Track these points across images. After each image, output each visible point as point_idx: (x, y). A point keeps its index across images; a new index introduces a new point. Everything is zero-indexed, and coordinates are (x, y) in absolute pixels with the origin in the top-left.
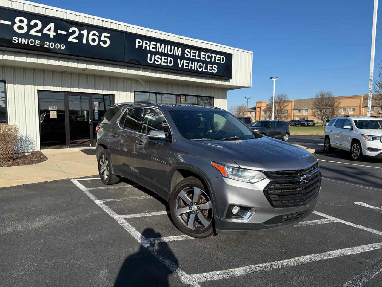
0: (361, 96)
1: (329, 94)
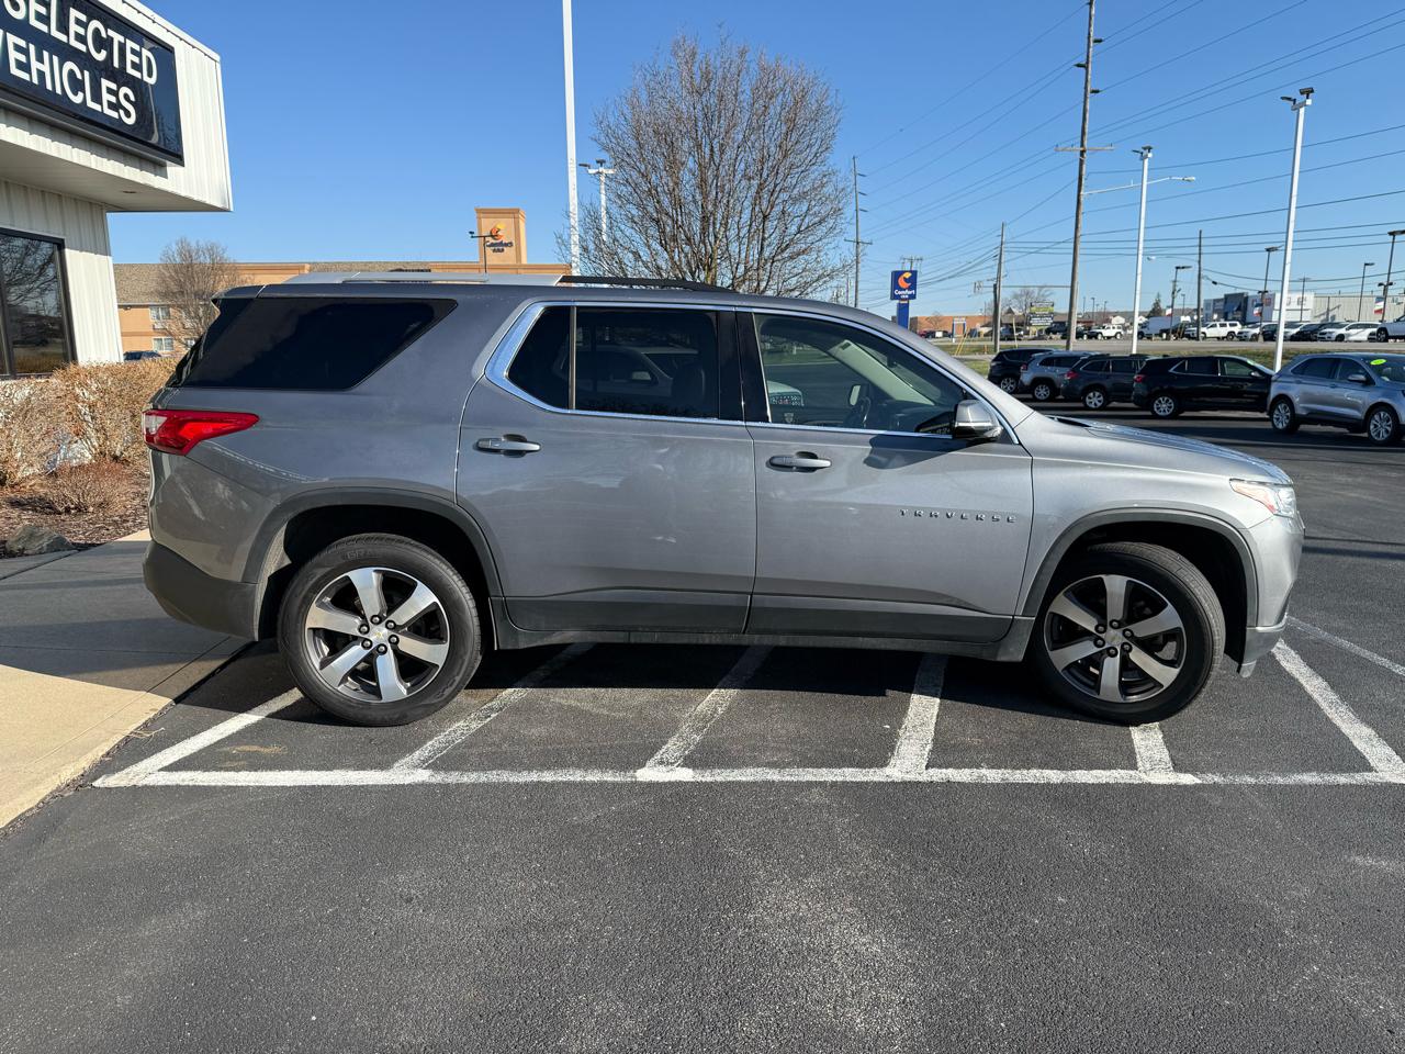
0: (303, 268)
1: (211, 250)
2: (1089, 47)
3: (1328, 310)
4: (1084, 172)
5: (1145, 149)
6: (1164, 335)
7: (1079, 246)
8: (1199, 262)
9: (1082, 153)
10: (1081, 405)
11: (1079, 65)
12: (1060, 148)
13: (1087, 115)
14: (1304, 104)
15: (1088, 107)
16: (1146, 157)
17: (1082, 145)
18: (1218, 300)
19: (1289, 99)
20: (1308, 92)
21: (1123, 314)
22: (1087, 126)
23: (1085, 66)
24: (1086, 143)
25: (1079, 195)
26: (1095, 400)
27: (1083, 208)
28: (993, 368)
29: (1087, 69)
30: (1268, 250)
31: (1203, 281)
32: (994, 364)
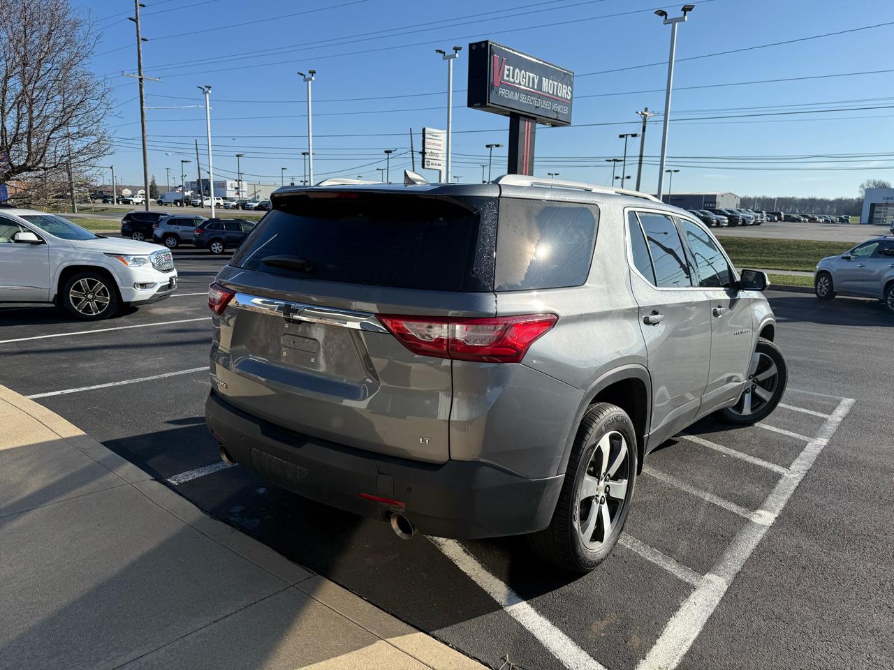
2: (136, 8)
3: (255, 192)
4: (143, 93)
5: (206, 87)
6: (179, 204)
7: (146, 143)
8: (198, 159)
9: (141, 80)
10: (208, 251)
11: (131, 19)
12: (125, 74)
13: (141, 54)
14: (311, 79)
15: (141, 49)
16: (207, 92)
17: (140, 75)
18: (193, 183)
19: (302, 74)
20: (313, 73)
21: (130, 188)
22: (141, 62)
23: (136, 21)
24: (142, 73)
25: (142, 109)
26: (217, 248)
27: (146, 118)
28: (124, 225)
29: (137, 22)
30: (237, 156)
31: (201, 171)
32: (125, 222)
